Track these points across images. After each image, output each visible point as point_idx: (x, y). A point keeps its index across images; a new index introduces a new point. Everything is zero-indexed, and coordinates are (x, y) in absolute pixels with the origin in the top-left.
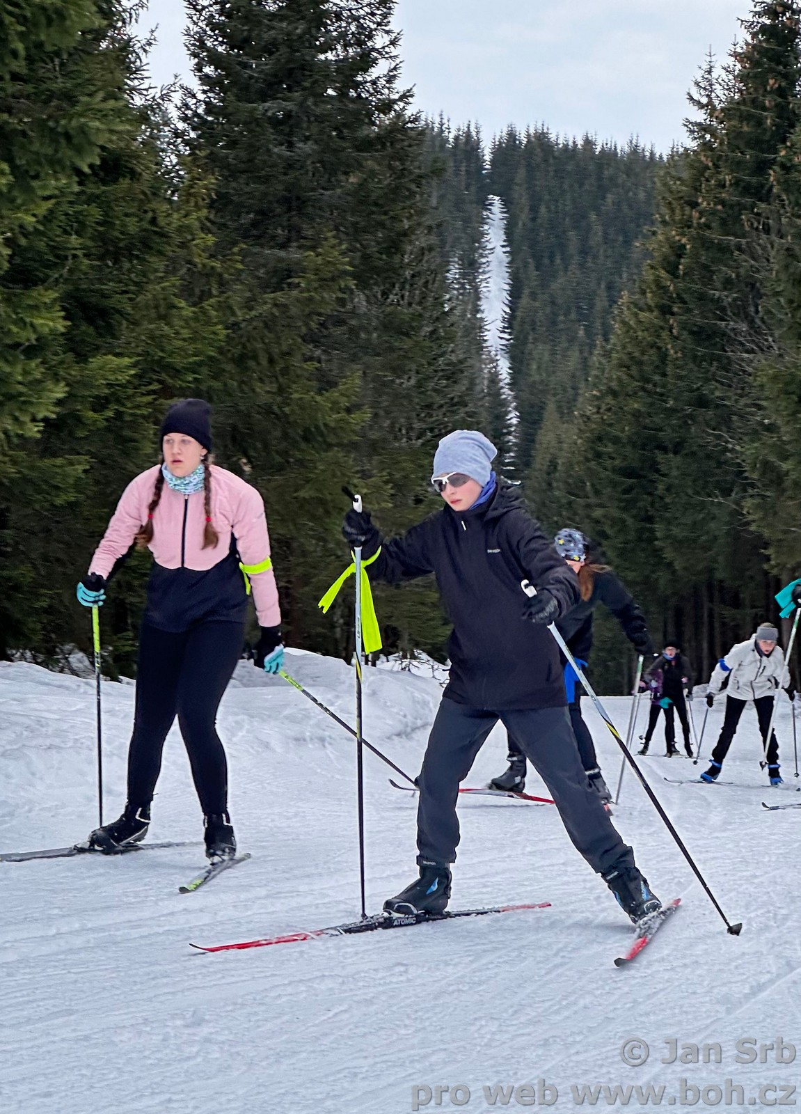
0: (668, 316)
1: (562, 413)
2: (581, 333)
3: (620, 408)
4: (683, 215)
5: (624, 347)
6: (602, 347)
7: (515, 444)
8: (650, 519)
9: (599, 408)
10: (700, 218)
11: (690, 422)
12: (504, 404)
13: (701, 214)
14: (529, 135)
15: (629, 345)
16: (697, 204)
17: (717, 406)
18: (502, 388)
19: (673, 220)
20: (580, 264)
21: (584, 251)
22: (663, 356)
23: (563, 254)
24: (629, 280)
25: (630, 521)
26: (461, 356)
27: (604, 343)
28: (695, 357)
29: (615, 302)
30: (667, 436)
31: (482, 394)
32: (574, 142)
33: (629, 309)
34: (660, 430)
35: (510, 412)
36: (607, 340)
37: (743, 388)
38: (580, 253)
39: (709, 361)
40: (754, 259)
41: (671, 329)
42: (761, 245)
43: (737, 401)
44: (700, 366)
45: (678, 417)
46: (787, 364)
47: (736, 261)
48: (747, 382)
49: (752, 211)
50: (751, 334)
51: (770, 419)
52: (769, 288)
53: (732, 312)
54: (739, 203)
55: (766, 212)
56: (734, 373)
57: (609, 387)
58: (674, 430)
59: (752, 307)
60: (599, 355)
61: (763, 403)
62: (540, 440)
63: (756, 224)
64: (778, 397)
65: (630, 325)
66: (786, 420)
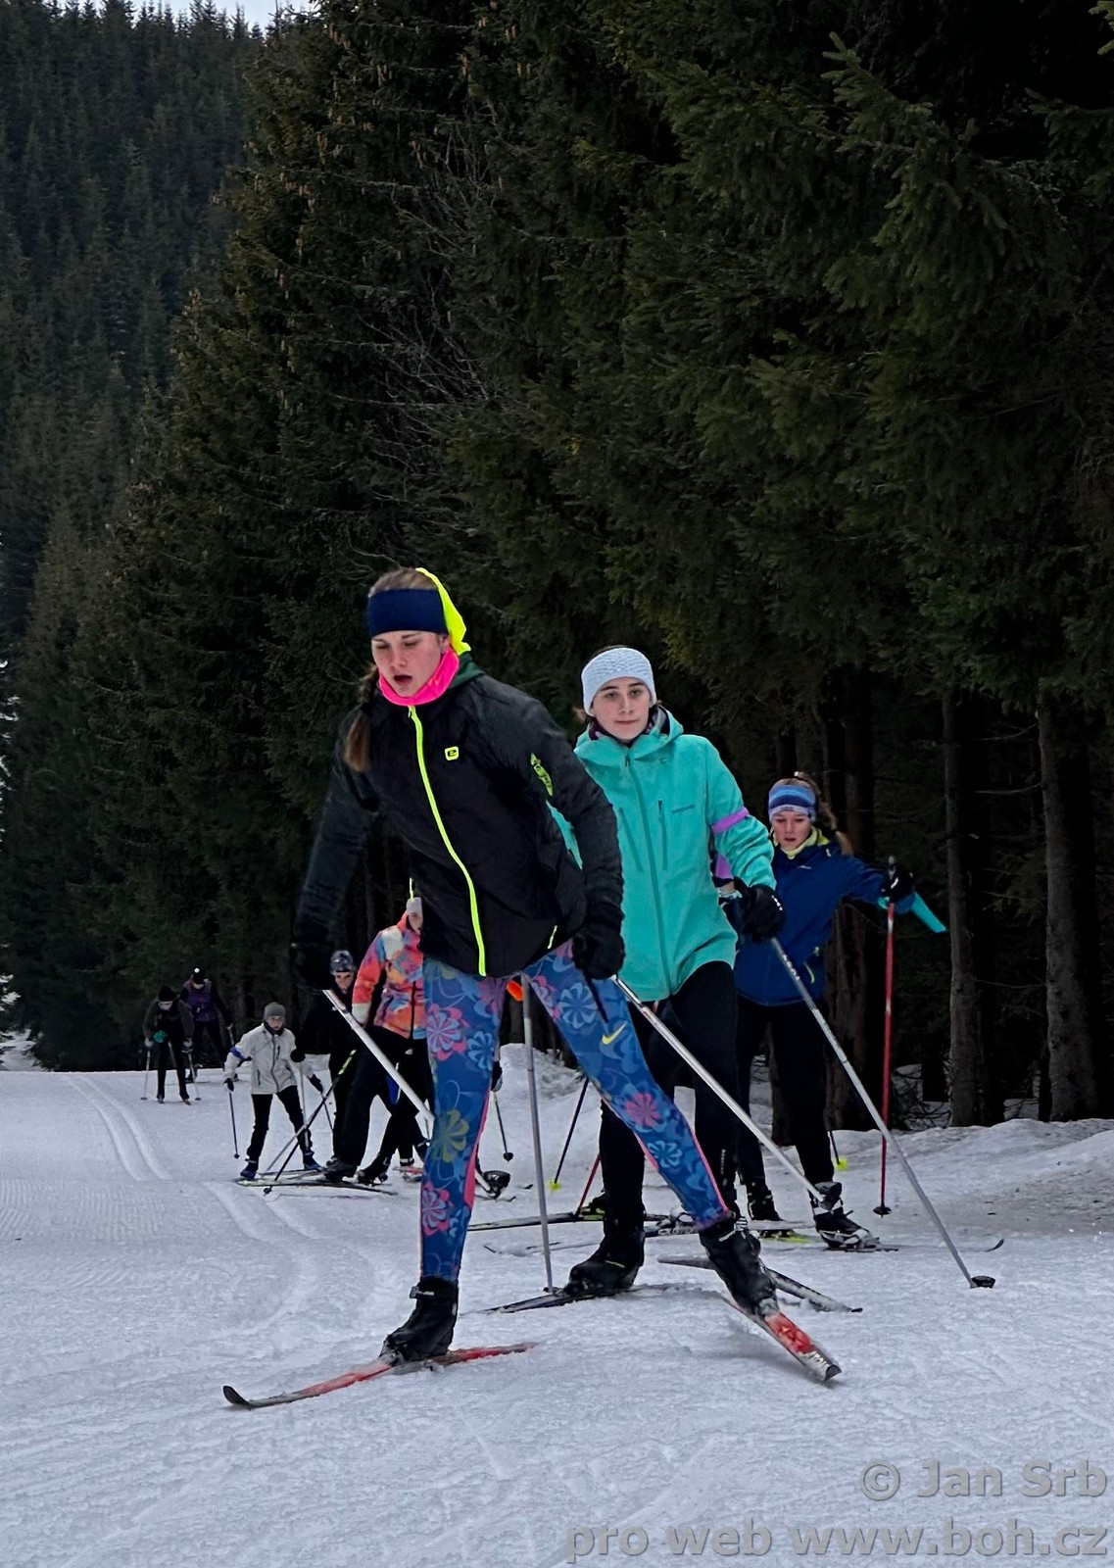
0: (276, 336)
1: (83, 528)
2: (116, 372)
3: (194, 515)
4: (300, 142)
5: (195, 398)
6: (155, 398)
8: (256, 727)
9: (152, 517)
10: (331, 148)
11: (325, 538)
13: (334, 139)
15: (204, 395)
16: (326, 121)
17: (376, 506)
19: (282, 152)
20: (108, 240)
21: (115, 216)
22: (271, 412)
23: (73, 221)
24: (203, 269)
25: (217, 732)
27: (157, 391)
28: (333, 411)
29: (179, 312)
30: (283, 564)
32: (88, 7)
33: (200, 325)
34: (271, 553)
36: (163, 385)
37: (424, 470)
38: (107, 218)
39: (357, 420)
40: (435, 222)
41: (283, 359)
42: (448, 196)
43: (412, 493)
44: (341, 429)
45: (301, 528)
46: (505, 422)
47: (402, 227)
48: (430, 458)
49: (430, 133)
50: (435, 367)
51: (477, 526)
52: (466, 277)
53: (397, 324)
54: (404, 118)
55: (455, 134)
56: (406, 441)
57: (169, 476)
58: (294, 554)
59: (435, 313)
60: (150, 412)
61: (464, 497)
62: (43, 581)
63: (438, 157)
64: (489, 485)
65: (205, 355)
66: (506, 527)
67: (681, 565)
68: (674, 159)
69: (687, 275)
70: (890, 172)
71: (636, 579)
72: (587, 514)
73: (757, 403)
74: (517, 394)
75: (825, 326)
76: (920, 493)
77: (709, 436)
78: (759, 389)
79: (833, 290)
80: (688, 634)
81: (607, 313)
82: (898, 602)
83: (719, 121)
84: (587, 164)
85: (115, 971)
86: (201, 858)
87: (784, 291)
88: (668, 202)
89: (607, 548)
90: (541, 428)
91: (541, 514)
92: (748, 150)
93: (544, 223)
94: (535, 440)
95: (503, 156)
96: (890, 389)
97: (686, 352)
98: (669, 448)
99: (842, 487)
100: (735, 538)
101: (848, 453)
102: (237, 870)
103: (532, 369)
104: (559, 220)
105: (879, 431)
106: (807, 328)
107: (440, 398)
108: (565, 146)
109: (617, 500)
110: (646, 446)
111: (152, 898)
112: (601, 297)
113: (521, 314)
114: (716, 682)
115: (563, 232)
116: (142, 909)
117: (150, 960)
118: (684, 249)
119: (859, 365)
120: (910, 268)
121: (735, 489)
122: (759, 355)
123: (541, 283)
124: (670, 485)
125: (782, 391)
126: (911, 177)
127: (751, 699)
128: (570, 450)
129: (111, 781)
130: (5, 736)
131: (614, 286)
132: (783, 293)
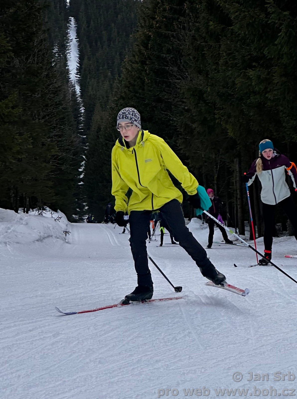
0: (144, 65)
1: (102, 107)
2: (109, 74)
4: (149, 23)
5: (127, 79)
6: (118, 79)
7: (83, 121)
9: (117, 105)
10: (156, 24)
11: (155, 109)
12: (78, 104)
13: (157, 22)
16: (155, 18)
17: (166, 102)
18: (77, 98)
19: (145, 25)
20: (108, 45)
21: (109, 40)
22: (143, 82)
23: (101, 41)
24: (128, 52)
26: (60, 85)
27: (119, 78)
28: (156, 82)
29: (123, 61)
31: (69, 101)
33: (128, 63)
35: (81, 107)
36: (120, 76)
37: (176, 94)
39: (162, 84)
40: (179, 40)
41: (146, 71)
42: (182, 35)
43: (174, 100)
44: (158, 86)
45: (150, 107)
46: (194, 84)
47: (172, 42)
48: (177, 92)
49: (178, 21)
50: (179, 72)
51: (187, 107)
52: (186, 52)
53: (171, 63)
54: (172, 17)
55: (183, 21)
56: (172, 88)
57: (121, 96)
59: (179, 60)
60: (117, 82)
61: (185, 100)
62: (94, 119)
63: (179, 26)
64: (190, 97)
65: (129, 70)
66: (194, 107)
67: (231, 115)
68: (231, 25)
69: (234, 51)
70: (279, 28)
71: (222, 118)
72: (211, 104)
73: (249, 78)
74: (196, 78)
75: (264, 62)
76: (284, 98)
77: (238, 86)
79: (266, 54)
80: (233, 130)
81: (216, 60)
82: (278, 123)
83: (242, 16)
84: (212, 27)
88: (229, 35)
89: (216, 111)
90: (202, 85)
91: (201, 104)
92: (248, 23)
93: (203, 40)
94: (200, 88)
95: (194, 26)
96: (278, 75)
97: (233, 68)
98: (229, 89)
99: (267, 97)
100: (243, 109)
101: (268, 90)
103: (200, 72)
104: (206, 40)
105: (276, 85)
106: (260, 62)
108: (207, 23)
109: (218, 101)
110: (224, 89)
112: (215, 56)
113: (197, 60)
114: (239, 140)
115: (207, 42)
118: (233, 46)
119: (271, 70)
120: (283, 49)
121: (243, 98)
122: (249, 68)
123: (202, 53)
124: (229, 97)
125: (254, 76)
126: (284, 28)
127: (246, 144)
128: (208, 90)
130: (86, 152)
131: (218, 54)
132: (255, 55)
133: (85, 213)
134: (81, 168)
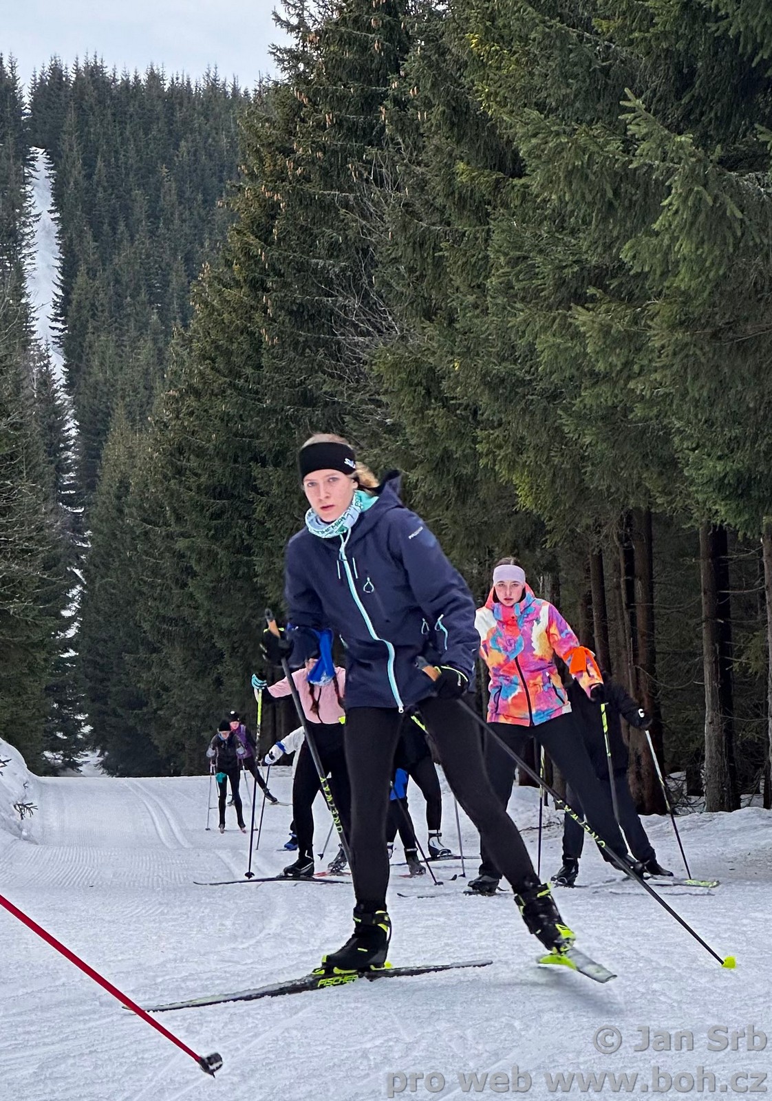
0: (260, 293)
1: (134, 420)
2: (155, 317)
3: (206, 411)
4: (275, 166)
5: (207, 334)
6: (180, 334)
7: (76, 462)
8: (248, 550)
9: (179, 413)
10: (296, 169)
11: (293, 426)
12: (59, 411)
13: (297, 163)
14: (77, 71)
15: (213, 332)
16: (294, 152)
17: (326, 404)
18: (56, 391)
19: (263, 172)
20: (149, 231)
21: (154, 215)
22: (257, 344)
23: (127, 218)
24: (212, 249)
25: (222, 553)
27: (182, 330)
28: (297, 343)
29: (195, 278)
30: (265, 443)
31: (31, 400)
32: (136, 78)
33: (210, 286)
34: (257, 436)
35: (67, 421)
36: (186, 326)
37: (358, 381)
38: (148, 217)
39: (314, 348)
40: (364, 217)
41: (265, 310)
42: (372, 200)
43: (350, 397)
44: (303, 354)
45: (277, 419)
46: (410, 349)
47: (342, 221)
48: (361, 373)
49: (360, 159)
50: (364, 313)
51: (392, 417)
52: (385, 254)
53: (340, 285)
54: (343, 149)
55: (377, 159)
56: (346, 362)
57: (190, 386)
58: (272, 436)
59: (365, 277)
60: (177, 344)
61: (384, 399)
62: (107, 455)
63: (366, 175)
64: (400, 390)
65: (213, 306)
66: (412, 418)
67: (527, 443)
68: (520, 175)
69: (530, 251)
70: (663, 183)
71: (497, 451)
72: (465, 409)
73: (577, 335)
74: (419, 330)
75: (621, 284)
76: (685, 394)
77: (545, 357)
78: (578, 326)
79: (626, 260)
80: (531, 488)
81: (478, 277)
82: (670, 466)
83: (551, 148)
84: (464, 178)
85: (155, 711)
86: (212, 637)
87: (594, 261)
88: (517, 203)
89: (478, 431)
90: (434, 353)
91: (435, 409)
92: (570, 167)
93: (436, 217)
94: (431, 360)
95: (409, 174)
96: (665, 325)
97: (530, 302)
98: (519, 366)
99: (632, 390)
100: (562, 424)
101: (636, 368)
102: (236, 645)
103: (428, 314)
104: (447, 216)
105: (657, 353)
106: (611, 284)
107: (368, 333)
108: (449, 166)
109: (484, 400)
110: (504, 364)
111: (180, 663)
112: (474, 266)
113: (422, 277)
114: (551, 519)
115: (449, 224)
116: (173, 671)
117: (179, 704)
118: (528, 234)
119: (642, 311)
120: (678, 244)
121: (562, 392)
122: (577, 304)
123: (434, 257)
124: (520, 390)
125: (593, 328)
126: (679, 184)
127: (573, 531)
128: (453, 367)
129: (152, 586)
130: (83, 557)
131: (482, 259)
132: (593, 263)
133: (82, 746)
134: (70, 609)
